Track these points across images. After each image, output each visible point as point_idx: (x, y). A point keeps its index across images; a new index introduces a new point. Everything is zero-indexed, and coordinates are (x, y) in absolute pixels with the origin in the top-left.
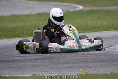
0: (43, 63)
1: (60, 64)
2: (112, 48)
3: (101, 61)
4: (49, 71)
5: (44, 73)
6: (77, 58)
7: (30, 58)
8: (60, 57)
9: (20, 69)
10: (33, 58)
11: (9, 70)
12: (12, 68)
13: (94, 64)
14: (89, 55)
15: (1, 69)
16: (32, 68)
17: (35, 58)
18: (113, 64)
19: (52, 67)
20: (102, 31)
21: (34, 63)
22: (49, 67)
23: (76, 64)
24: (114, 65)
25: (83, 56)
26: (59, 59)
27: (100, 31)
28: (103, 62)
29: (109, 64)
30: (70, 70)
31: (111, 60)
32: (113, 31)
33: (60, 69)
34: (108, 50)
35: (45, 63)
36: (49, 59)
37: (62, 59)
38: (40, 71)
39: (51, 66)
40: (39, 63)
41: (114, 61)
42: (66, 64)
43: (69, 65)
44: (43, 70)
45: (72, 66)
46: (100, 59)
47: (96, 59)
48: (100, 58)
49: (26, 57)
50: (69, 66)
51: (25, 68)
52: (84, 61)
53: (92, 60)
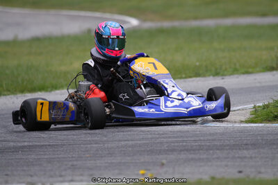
0: (51, 156)
1: (90, 157)
3: (187, 150)
4: (65, 176)
6: (130, 143)
7: (19, 144)
8: (89, 141)
10: (26, 144)
13: (172, 157)
14: (157, 136)
16: (25, 168)
17: (31, 144)
18: (215, 156)
19: (72, 165)
20: (186, 78)
21: (29, 156)
23: (129, 158)
24: (218, 158)
26: (89, 146)
27: (181, 78)
28: (192, 152)
29: (205, 156)
30: (116, 171)
31: (209, 146)
32: (211, 77)
33: (91, 169)
35: (57, 156)
36: (64, 145)
37: (94, 145)
39: (70, 163)
40: (43, 157)
41: (218, 149)
42: (105, 156)
43: (113, 161)
44: (52, 173)
45: (120, 163)
46: (184, 144)
47: (176, 144)
48: (183, 141)
50: (112, 163)
51: (10, 168)
52: (148, 151)
53: (165, 147)
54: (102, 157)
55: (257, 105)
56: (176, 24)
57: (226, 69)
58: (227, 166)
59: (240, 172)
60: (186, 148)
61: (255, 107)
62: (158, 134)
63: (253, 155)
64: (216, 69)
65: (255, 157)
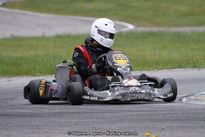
0: (77, 120)
1: (106, 122)
2: (193, 97)
3: (178, 120)
6: (135, 113)
9: (39, 129)
11: (19, 131)
12: (25, 127)
13: (168, 124)
14: (154, 109)
15: (6, 129)
16: (59, 128)
18: (199, 125)
19: (94, 128)
20: (171, 69)
21: (61, 120)
22: (89, 127)
23: (135, 124)
24: (202, 127)
25: (144, 111)
26: (104, 114)
27: (168, 68)
28: (182, 121)
29: (191, 125)
31: (194, 118)
32: (190, 68)
34: (187, 101)
37: (109, 114)
39: (92, 126)
40: (71, 120)
41: (200, 120)
42: (117, 122)
45: (128, 127)
46: (175, 115)
47: (169, 115)
50: (122, 127)
51: (48, 127)
52: (149, 120)
53: (161, 117)
54: (115, 122)
57: (201, 63)
60: (177, 118)
62: (155, 108)
64: (194, 63)
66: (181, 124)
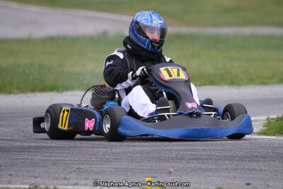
0: (57, 158)
1: (97, 161)
3: (195, 159)
4: (69, 178)
5: (60, 182)
6: (138, 149)
7: (26, 144)
10: (33, 144)
13: (180, 165)
16: (29, 169)
18: (225, 167)
19: (78, 169)
22: (72, 168)
23: (136, 164)
24: (227, 169)
28: (200, 161)
30: (122, 177)
31: (219, 156)
35: (63, 158)
38: (49, 176)
39: (76, 166)
40: (48, 158)
41: (227, 160)
42: (112, 161)
43: (120, 166)
44: (57, 175)
46: (194, 153)
47: (185, 153)
48: (193, 150)
49: (15, 140)
50: (117, 168)
51: (14, 168)
52: (156, 158)
53: (174, 155)
54: (109, 162)
55: (271, 117)
56: (194, 30)
58: (235, 177)
59: (249, 184)
60: (196, 157)
61: (268, 119)
63: (263, 168)
65: (265, 170)
66: (199, 166)
